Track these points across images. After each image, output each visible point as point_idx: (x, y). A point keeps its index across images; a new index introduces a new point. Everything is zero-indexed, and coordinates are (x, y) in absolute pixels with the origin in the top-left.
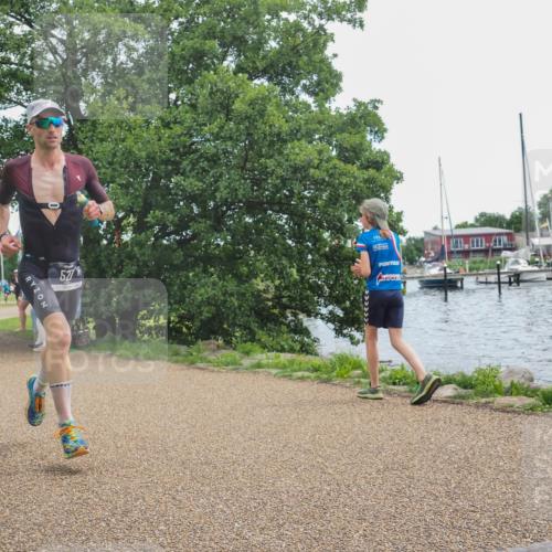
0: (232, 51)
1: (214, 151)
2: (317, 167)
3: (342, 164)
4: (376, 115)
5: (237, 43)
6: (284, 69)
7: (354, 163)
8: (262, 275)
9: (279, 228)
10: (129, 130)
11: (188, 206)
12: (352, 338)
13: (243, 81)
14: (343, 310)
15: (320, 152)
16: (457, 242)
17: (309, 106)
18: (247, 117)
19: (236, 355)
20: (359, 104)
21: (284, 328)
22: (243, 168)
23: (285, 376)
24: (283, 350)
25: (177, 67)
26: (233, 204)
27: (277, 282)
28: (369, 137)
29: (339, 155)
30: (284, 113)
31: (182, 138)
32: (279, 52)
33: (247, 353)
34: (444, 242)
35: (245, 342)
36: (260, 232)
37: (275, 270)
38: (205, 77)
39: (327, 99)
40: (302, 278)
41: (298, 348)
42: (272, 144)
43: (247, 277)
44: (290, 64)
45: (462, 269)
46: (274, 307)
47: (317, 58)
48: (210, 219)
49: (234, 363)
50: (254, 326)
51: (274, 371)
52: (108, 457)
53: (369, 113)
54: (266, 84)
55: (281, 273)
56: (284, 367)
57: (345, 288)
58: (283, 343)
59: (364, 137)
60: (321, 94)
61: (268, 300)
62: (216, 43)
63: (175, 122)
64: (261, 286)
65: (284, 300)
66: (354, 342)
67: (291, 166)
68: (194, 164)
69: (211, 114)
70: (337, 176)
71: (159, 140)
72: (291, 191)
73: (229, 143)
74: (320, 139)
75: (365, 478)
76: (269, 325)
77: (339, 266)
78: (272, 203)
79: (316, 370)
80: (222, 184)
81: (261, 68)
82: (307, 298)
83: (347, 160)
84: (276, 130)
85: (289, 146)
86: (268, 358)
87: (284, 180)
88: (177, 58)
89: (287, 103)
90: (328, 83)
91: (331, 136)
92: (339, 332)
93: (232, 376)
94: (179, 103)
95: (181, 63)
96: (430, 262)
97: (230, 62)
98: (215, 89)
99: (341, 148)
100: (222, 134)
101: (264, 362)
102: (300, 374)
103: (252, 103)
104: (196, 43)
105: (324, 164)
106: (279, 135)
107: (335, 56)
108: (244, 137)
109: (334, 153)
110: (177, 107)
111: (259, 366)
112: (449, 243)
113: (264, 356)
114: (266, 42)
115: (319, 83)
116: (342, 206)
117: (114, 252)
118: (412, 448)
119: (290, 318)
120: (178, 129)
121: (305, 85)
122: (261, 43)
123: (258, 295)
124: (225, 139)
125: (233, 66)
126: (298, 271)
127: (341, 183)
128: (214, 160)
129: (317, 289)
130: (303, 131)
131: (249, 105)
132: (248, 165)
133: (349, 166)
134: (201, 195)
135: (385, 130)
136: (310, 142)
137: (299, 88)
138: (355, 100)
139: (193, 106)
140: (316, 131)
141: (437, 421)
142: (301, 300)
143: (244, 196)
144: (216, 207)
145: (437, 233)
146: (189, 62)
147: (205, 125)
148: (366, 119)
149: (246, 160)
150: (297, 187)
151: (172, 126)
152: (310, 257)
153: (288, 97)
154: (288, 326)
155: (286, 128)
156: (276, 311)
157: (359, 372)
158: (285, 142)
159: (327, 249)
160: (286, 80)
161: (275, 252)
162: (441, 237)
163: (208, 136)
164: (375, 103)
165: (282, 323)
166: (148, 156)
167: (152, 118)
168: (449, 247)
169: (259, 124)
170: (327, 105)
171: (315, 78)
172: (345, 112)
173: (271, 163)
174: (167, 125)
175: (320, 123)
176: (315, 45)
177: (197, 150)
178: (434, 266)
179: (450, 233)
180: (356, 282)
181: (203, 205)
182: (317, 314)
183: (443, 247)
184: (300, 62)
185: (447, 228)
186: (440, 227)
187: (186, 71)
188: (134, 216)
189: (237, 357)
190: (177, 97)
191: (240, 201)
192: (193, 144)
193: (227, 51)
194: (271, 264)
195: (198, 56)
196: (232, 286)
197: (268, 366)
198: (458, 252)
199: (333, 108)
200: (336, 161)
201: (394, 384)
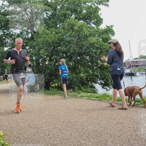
0: (74, 14)
1: (69, 40)
2: (97, 44)
3: (103, 43)
4: (112, 29)
5: (75, 11)
6: (87, 18)
7: (106, 43)
8: (83, 73)
9: (87, 60)
10: (47, 35)
11: (63, 55)
12: (106, 89)
13: (77, 21)
14: (104, 81)
15: (97, 40)
16: (134, 63)
17: (94, 28)
18: (78, 31)
19: (76, 94)
20: (108, 27)
21: (88, 86)
22: (77, 44)
23: (89, 99)
24: (88, 92)
25: (59, 18)
26: (74, 54)
27: (86, 74)
28: (110, 35)
29: (102, 40)
30: (88, 29)
31: (61, 37)
32: (86, 13)
33: (79, 93)
34: (131, 63)
35: (78, 90)
36: (82, 61)
37: (86, 71)
38: (67, 20)
39: (99, 25)
40: (93, 73)
41: (92, 91)
42: (84, 38)
43: (79, 73)
44: (89, 17)
45: (136, 70)
46: (86, 81)
47: (96, 15)
48: (69, 58)
49: (75, 96)
50: (81, 86)
51: (86, 98)
52: (44, 120)
53: (110, 29)
54: (83, 22)
55: (88, 72)
56: (89, 97)
57: (105, 76)
58: (88, 90)
59: (109, 35)
60: (97, 24)
61: (84, 79)
62: (70, 11)
63: (59, 33)
64: (82, 75)
65: (88, 79)
66: (107, 90)
67: (90, 44)
68: (64, 43)
69: (68, 30)
70: (102, 46)
71: (55, 37)
72: (90, 50)
73: (73, 38)
74: (97, 36)
75: (111, 126)
76: (84, 86)
77: (103, 70)
78: (84, 53)
79: (97, 97)
80: (71, 49)
81: (81, 18)
82: (95, 78)
83: (105, 42)
84: (85, 34)
85: (89, 38)
86: (84, 94)
87: (88, 47)
88: (59, 16)
89: (88, 27)
90: (99, 21)
91: (100, 35)
92: (103, 87)
93: (75, 99)
94: (60, 27)
95: (61, 17)
96: (127, 69)
97: (73, 16)
98: (69, 24)
99: (103, 39)
100: (71, 35)
101: (83, 95)
102: (93, 99)
103: (79, 27)
104: (65, 12)
105: (99, 43)
106: (86, 35)
107: (101, 14)
108: (77, 36)
109: (101, 40)
110: (59, 28)
111: (82, 96)
112: (132, 63)
113: (83, 94)
114: (83, 11)
115: (97, 22)
116: (103, 54)
117: (44, 67)
118: (124, 118)
119: (90, 84)
120: (60, 34)
121: (93, 22)
122: (81, 11)
123: (81, 78)
124: (72, 37)
125: (74, 17)
126: (92, 71)
127: (103, 48)
128: (69, 42)
129: (97, 76)
130: (93, 34)
131: (78, 28)
132: (78, 44)
133: (105, 43)
134: (66, 52)
135: (115, 33)
136: (95, 37)
137: (92, 23)
138: (106, 26)
139: (64, 28)
140: (96, 34)
141: (130, 111)
142: (93, 79)
143: (77, 51)
144: (70, 55)
145: (129, 61)
146: (63, 17)
147: (67, 33)
148: (109, 30)
149: (78, 42)
150: (91, 49)
151: (58, 33)
152: (95, 67)
153: (88, 25)
154: (90, 86)
155: (88, 33)
156: (86, 82)
157: (109, 98)
158: (88, 37)
159: (100, 65)
160: (88, 21)
161: (86, 66)
162: (130, 62)
163: (68, 36)
164: (112, 26)
165: (88, 85)
166: (52, 41)
167: (53, 31)
168: (132, 65)
169: (81, 33)
170: (99, 27)
171: (96, 20)
172: (104, 29)
173: (84, 43)
174: (57, 33)
175: (97, 32)
176: (96, 11)
177: (65, 40)
178: (128, 69)
179: (132, 61)
180: (107, 74)
181: (66, 54)
182: (97, 83)
183: (130, 64)
184: (92, 16)
185: (131, 59)
186: (129, 59)
187: (62, 19)
188: (49, 57)
189: (77, 94)
190: (59, 26)
191: (76, 53)
192: (64, 38)
193: (72, 14)
194: (85, 70)
195: (65, 15)
196: (74, 75)
197: (84, 96)
198: (135, 66)
199: (101, 28)
200: (102, 42)
201: (118, 101)
